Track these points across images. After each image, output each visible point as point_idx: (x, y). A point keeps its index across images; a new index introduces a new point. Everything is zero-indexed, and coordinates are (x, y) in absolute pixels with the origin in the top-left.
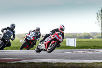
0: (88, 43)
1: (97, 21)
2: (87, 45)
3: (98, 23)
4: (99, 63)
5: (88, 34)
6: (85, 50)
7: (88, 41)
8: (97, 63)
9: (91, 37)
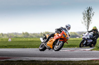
0: (75, 42)
1: (83, 21)
2: (74, 44)
3: (84, 23)
4: (85, 61)
5: (75, 33)
6: (72, 49)
7: (74, 40)
8: (83, 61)
9: (78, 36)
